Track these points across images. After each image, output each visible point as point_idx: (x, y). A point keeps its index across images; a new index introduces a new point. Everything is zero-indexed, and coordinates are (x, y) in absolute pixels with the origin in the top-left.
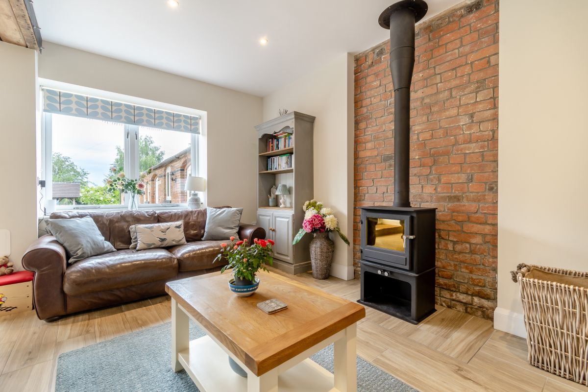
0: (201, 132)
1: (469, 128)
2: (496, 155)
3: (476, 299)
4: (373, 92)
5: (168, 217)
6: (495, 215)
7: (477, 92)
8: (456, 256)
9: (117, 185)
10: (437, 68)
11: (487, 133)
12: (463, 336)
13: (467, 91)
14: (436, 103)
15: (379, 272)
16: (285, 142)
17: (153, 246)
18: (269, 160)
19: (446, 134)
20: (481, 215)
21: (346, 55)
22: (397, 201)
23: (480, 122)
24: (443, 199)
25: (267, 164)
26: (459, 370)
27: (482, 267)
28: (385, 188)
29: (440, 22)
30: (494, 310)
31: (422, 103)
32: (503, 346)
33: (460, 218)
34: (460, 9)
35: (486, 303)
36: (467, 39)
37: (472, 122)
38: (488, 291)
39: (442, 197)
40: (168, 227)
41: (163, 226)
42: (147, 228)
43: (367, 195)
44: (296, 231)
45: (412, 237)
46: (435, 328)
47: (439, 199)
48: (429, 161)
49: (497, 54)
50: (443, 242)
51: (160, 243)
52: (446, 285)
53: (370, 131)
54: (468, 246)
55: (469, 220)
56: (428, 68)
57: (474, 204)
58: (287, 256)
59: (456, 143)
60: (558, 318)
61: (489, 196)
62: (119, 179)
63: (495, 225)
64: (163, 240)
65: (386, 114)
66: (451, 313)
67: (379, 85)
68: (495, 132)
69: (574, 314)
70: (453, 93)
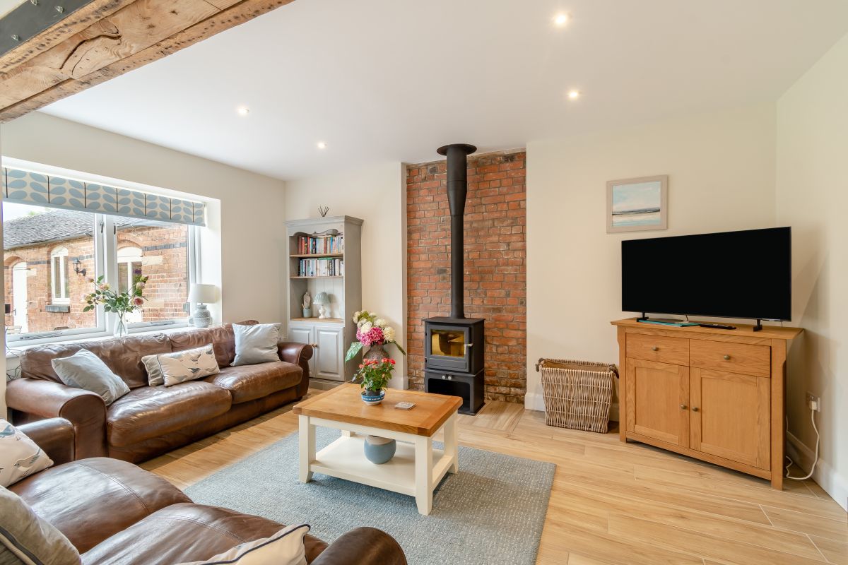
0: (206, 222)
1: (507, 254)
2: (525, 278)
3: (513, 389)
4: (426, 206)
5: (186, 341)
6: (525, 323)
7: (512, 226)
8: (499, 357)
9: (97, 301)
10: (483, 199)
11: (518, 260)
12: (507, 417)
13: (505, 224)
14: (482, 229)
15: (444, 377)
16: (326, 243)
17: (184, 380)
18: (303, 262)
19: (490, 256)
20: (515, 323)
21: (400, 164)
22: (454, 313)
23: (514, 250)
24: (489, 310)
25: (299, 267)
26: (508, 436)
27: (516, 363)
28: (440, 300)
29: (484, 161)
30: (524, 395)
31: (471, 225)
32: (531, 418)
33: (501, 326)
34: (500, 156)
35: (519, 391)
36: (505, 182)
37: (509, 249)
38: (520, 381)
39: (488, 309)
40: (198, 354)
41: (192, 353)
42: (173, 357)
43: (421, 305)
44: (347, 347)
45: (471, 345)
46: (488, 416)
47: (486, 310)
48: (477, 277)
49: (525, 200)
50: (489, 346)
51: (192, 375)
52: (491, 381)
53: (423, 244)
54: (507, 348)
55: (507, 327)
56: (476, 198)
57: (510, 314)
58: (337, 374)
59: (497, 265)
60: (560, 391)
61: (520, 308)
62: (99, 293)
63: (525, 331)
64: (195, 370)
65: (439, 230)
66: (496, 403)
67: (432, 200)
68: (524, 259)
69: (568, 386)
70: (496, 224)
